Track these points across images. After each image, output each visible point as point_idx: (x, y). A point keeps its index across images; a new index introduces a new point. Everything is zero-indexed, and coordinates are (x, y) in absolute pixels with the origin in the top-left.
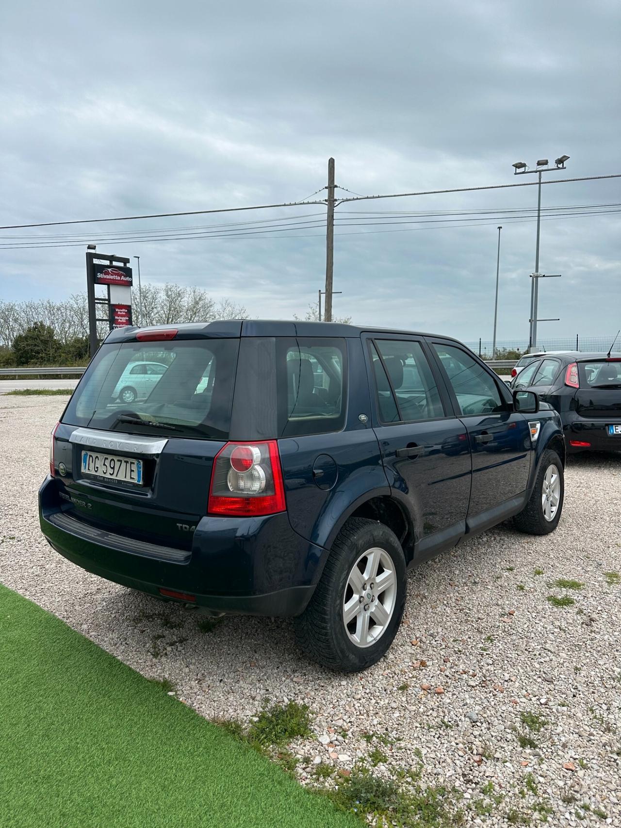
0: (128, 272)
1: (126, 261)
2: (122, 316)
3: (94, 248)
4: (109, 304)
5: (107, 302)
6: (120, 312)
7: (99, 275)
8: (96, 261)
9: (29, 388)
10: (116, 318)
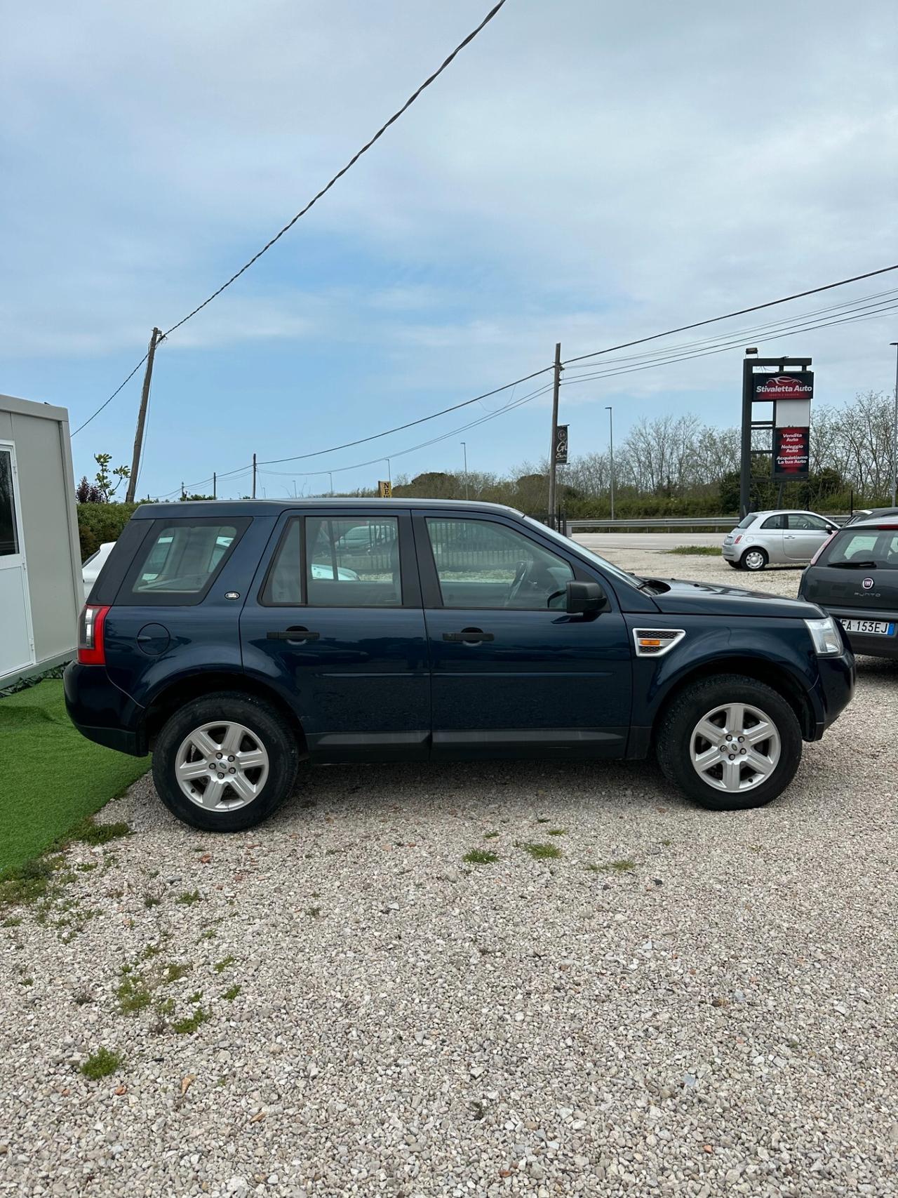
0: (807, 378)
1: (806, 362)
2: (793, 444)
3: (755, 351)
4: (773, 428)
5: (771, 426)
6: (790, 438)
7: (760, 389)
8: (757, 370)
9: (694, 545)
10: (783, 447)
